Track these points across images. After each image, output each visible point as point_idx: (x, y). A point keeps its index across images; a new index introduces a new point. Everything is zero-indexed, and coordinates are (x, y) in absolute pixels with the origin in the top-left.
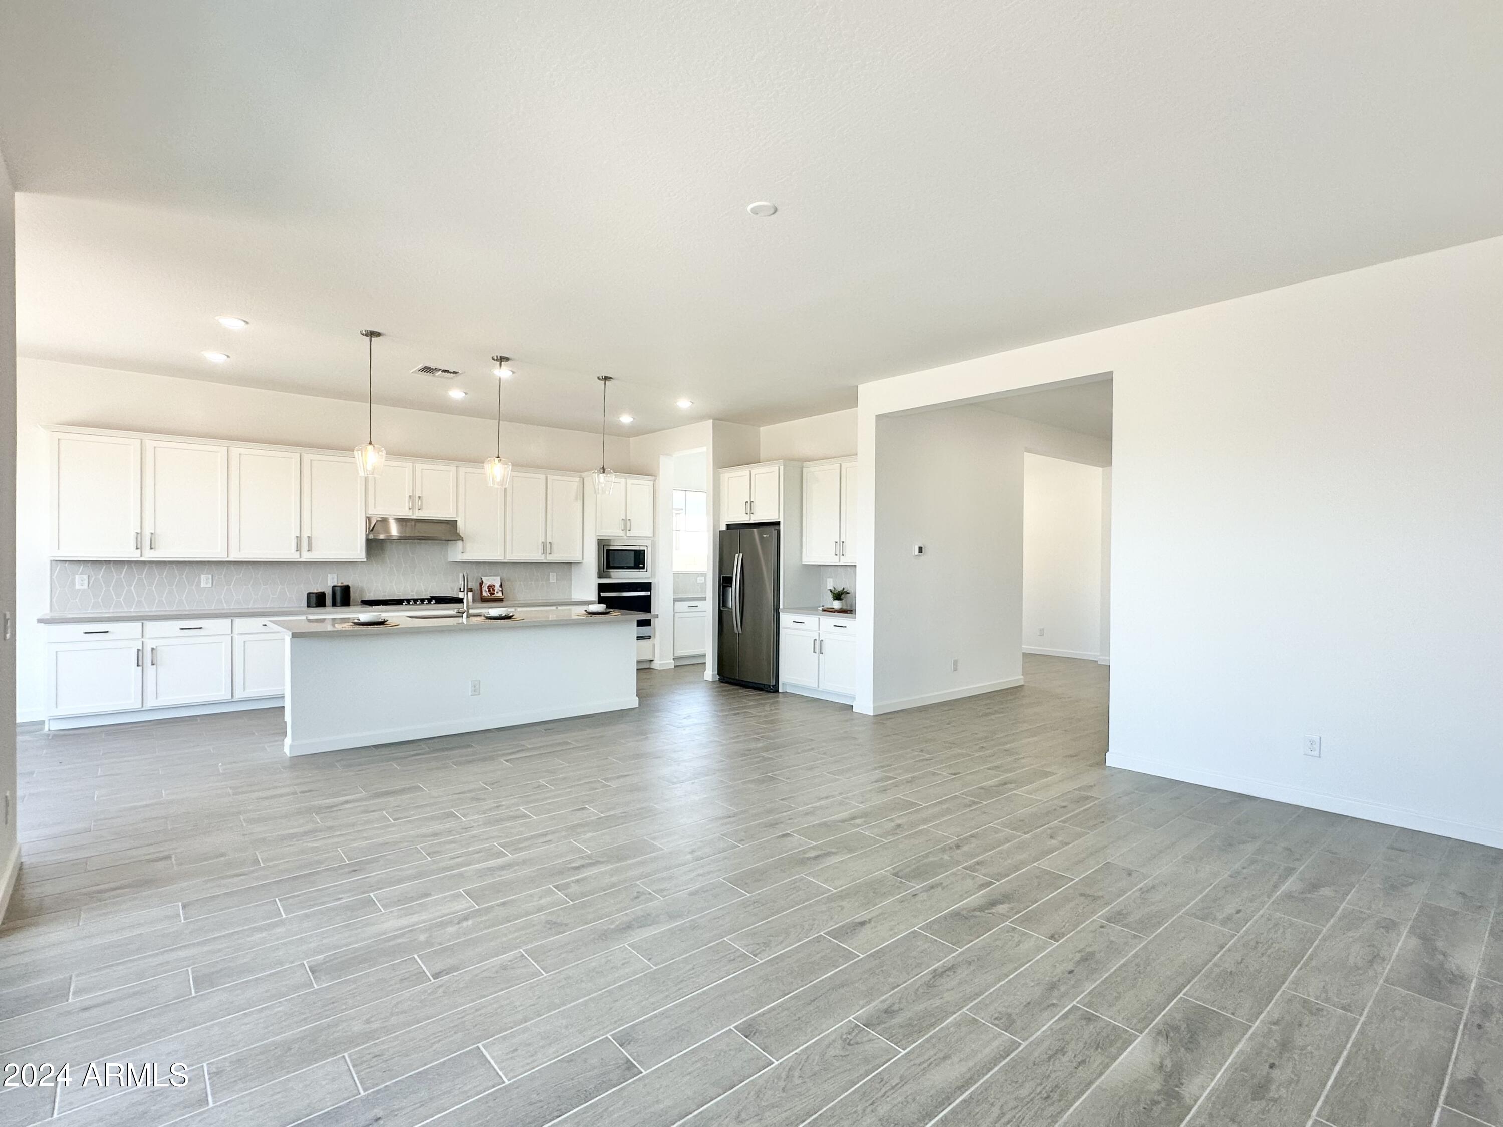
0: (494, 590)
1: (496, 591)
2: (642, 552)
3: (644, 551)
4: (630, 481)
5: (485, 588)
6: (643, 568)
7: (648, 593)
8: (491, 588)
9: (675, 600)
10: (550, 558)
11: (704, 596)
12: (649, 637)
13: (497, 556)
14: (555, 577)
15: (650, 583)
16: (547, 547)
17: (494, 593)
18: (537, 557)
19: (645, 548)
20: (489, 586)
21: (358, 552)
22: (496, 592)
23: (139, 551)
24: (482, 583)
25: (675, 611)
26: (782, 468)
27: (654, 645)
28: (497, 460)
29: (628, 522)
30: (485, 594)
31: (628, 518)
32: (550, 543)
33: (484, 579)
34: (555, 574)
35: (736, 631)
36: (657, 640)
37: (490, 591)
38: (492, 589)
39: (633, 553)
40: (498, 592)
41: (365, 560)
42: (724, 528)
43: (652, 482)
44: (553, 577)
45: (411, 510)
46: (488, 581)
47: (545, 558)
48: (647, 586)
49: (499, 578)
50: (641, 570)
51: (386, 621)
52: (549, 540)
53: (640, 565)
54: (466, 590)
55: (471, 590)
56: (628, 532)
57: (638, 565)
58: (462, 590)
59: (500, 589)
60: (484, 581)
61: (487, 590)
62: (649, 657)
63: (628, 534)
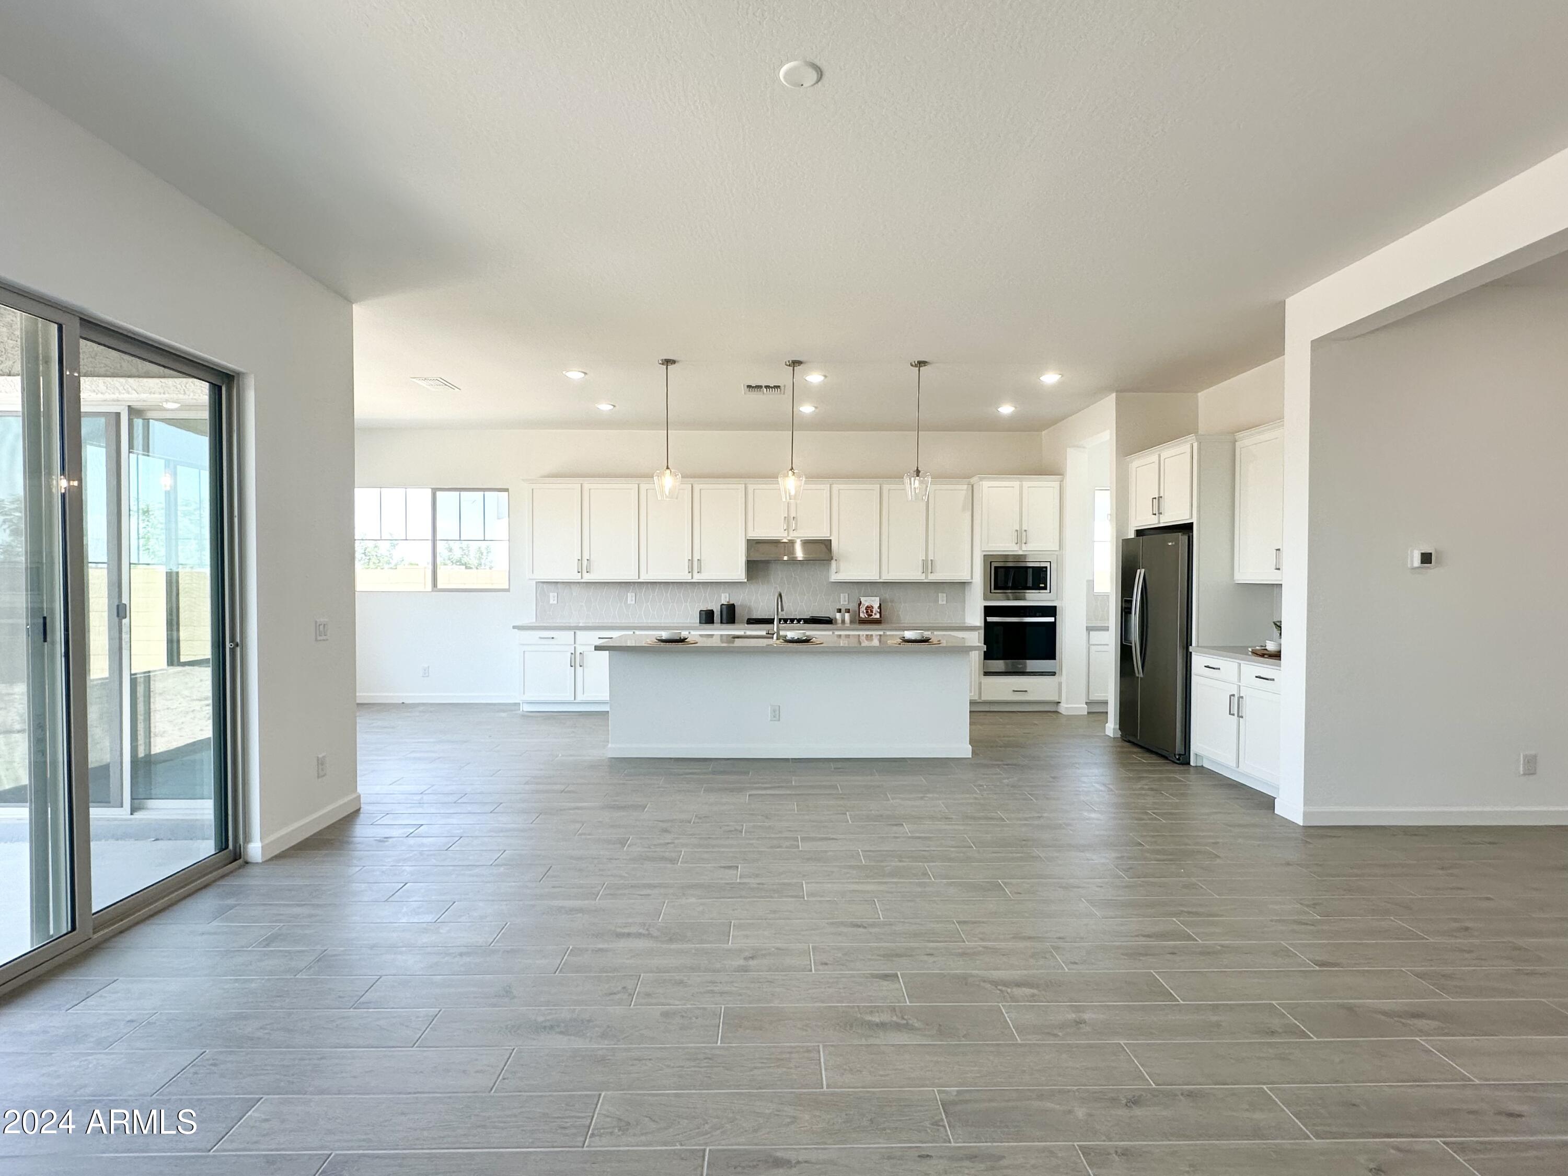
0: (872, 612)
1: (874, 612)
2: (1045, 569)
3: (1046, 567)
4: (1026, 484)
5: (863, 609)
6: (1045, 588)
7: (1051, 619)
8: (869, 609)
9: (1089, 629)
10: (932, 578)
11: (1106, 625)
12: (1053, 674)
13: (871, 575)
14: (945, 599)
15: (1055, 607)
16: (928, 566)
17: (872, 615)
18: (918, 576)
19: (1048, 565)
20: (867, 607)
21: (740, 574)
23: (580, 574)
24: (860, 604)
25: (1090, 643)
26: (1195, 445)
27: (1060, 684)
28: (790, 472)
29: (1024, 533)
30: (862, 615)
31: (1024, 528)
32: (932, 560)
33: (863, 599)
34: (945, 595)
35: (1137, 675)
36: (1063, 677)
37: (867, 612)
38: (869, 611)
39: (1030, 570)
40: (875, 614)
41: (746, 580)
42: (1131, 535)
43: (1059, 482)
44: (942, 598)
45: (786, 531)
46: (866, 602)
47: (926, 577)
48: (1051, 611)
49: (878, 599)
50: (1041, 591)
51: (686, 639)
52: (931, 557)
53: (1043, 585)
54: (843, 611)
55: (848, 611)
56: (1023, 545)
57: (1041, 585)
58: (839, 611)
59: (879, 610)
60: (862, 602)
61: (865, 611)
62: (1054, 698)
63: (1024, 547)
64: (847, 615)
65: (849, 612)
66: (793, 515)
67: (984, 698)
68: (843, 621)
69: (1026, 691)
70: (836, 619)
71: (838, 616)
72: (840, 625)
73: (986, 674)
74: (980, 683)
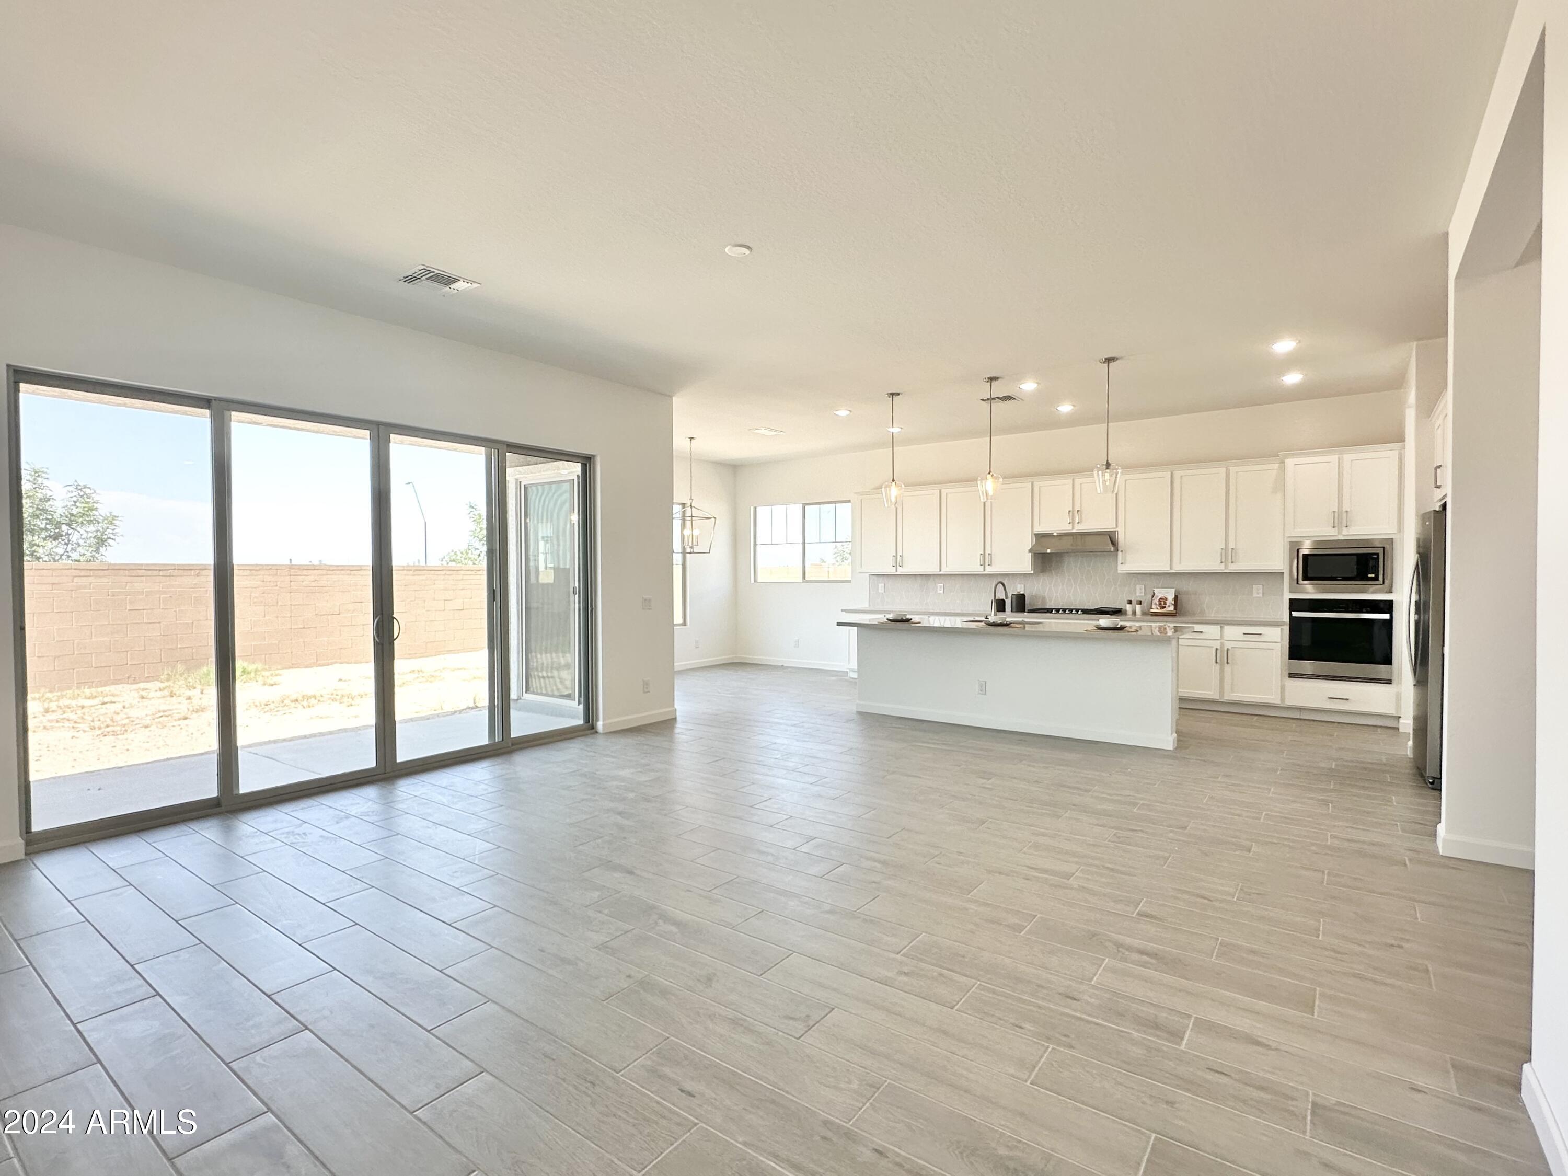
0: (1165, 603)
1: (1168, 604)
2: (1375, 556)
3: (1378, 554)
4: (1347, 457)
5: (1156, 601)
6: (1376, 579)
7: (1386, 617)
8: (1163, 601)
10: (1232, 568)
12: (1389, 682)
13: (1164, 567)
14: (1261, 591)
16: (1228, 554)
17: (1165, 607)
18: (1216, 567)
19: (1380, 551)
20: (1161, 599)
21: (1025, 564)
22: (1167, 606)
23: (894, 567)
24: (1153, 596)
27: (1394, 692)
28: (989, 476)
29: (1345, 515)
30: (1154, 607)
31: (1344, 509)
32: (1233, 549)
33: (1156, 591)
34: (1261, 586)
36: (1395, 685)
37: (1160, 604)
38: (1162, 603)
39: (1355, 557)
40: (1169, 606)
41: (1034, 572)
43: (1398, 451)
44: (1257, 590)
45: (1071, 524)
46: (1160, 593)
47: (1226, 567)
48: (1388, 607)
49: (1173, 591)
50: (1372, 583)
51: (911, 619)
52: (1231, 545)
53: (1373, 575)
54: (1134, 602)
55: (1140, 602)
56: (1344, 529)
57: (1370, 575)
58: (1130, 602)
59: (1173, 602)
60: (1156, 594)
61: (1158, 603)
62: (1391, 711)
63: (1345, 531)
64: (1138, 607)
65: (1140, 604)
66: (1077, 508)
67: (1288, 702)
68: (1134, 613)
69: (1347, 699)
70: (1126, 611)
71: (1129, 608)
72: (1129, 615)
73: (1292, 675)
74: (1283, 688)
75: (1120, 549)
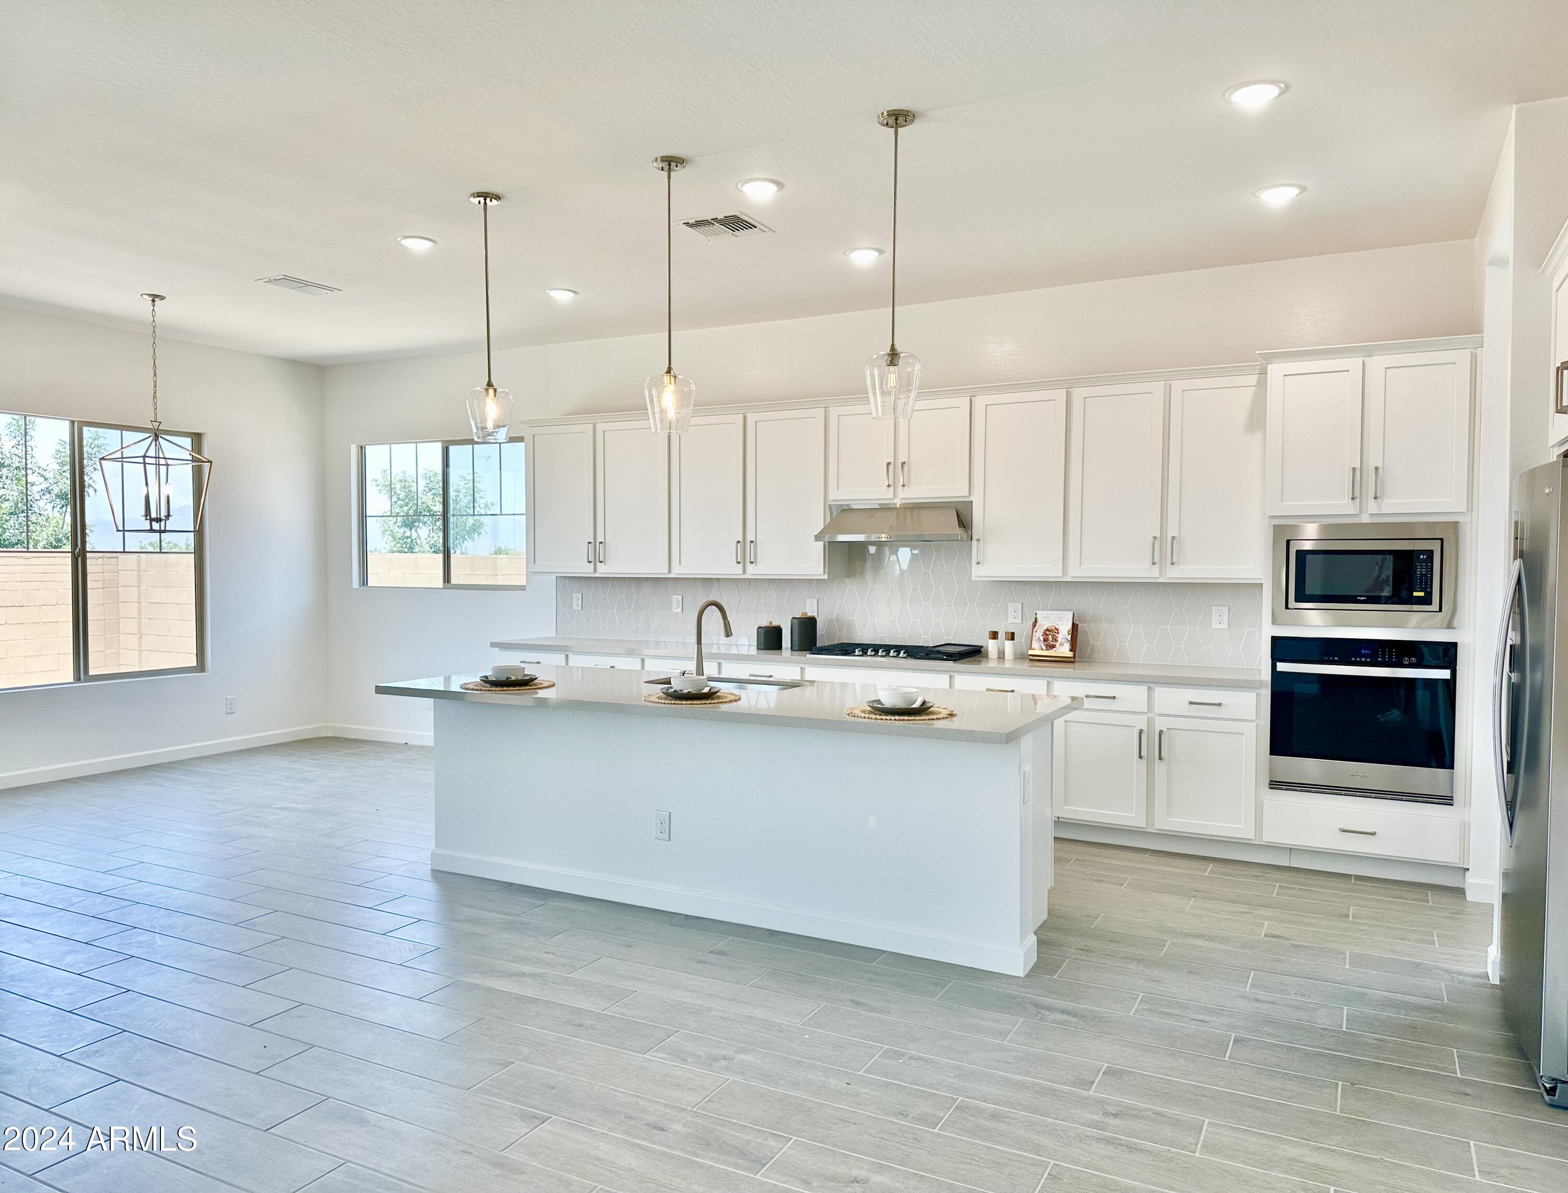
0: (1055, 639)
1: (1059, 640)
2: (1426, 556)
3: (1430, 553)
4: (1380, 362)
5: (1039, 634)
6: (1427, 600)
7: (1444, 674)
8: (1051, 635)
10: (1174, 574)
12: (1447, 800)
13: (1050, 570)
15: (1454, 645)
16: (1166, 550)
17: (1054, 646)
18: (1142, 570)
19: (1435, 547)
20: (1047, 630)
21: (814, 563)
22: (1057, 644)
23: (593, 565)
24: (1035, 625)
27: (1465, 827)
29: (1372, 476)
30: (1035, 647)
32: (1173, 539)
33: (1041, 615)
36: (1474, 812)
37: (1045, 640)
38: (1050, 638)
39: (1390, 559)
40: (1062, 645)
41: (826, 577)
43: (1469, 351)
44: (1219, 618)
45: (891, 488)
46: (1046, 619)
47: (1162, 572)
48: (1442, 653)
49: (1069, 615)
50: (1415, 607)
52: (1172, 531)
53: (1422, 594)
54: (1001, 635)
55: (1012, 636)
56: (1372, 502)
57: (1415, 594)
58: (994, 635)
59: (1069, 637)
60: (1040, 621)
61: (1042, 638)
62: (1451, 857)
63: (1372, 507)
64: (1008, 645)
65: (1013, 638)
66: (902, 459)
67: (1269, 837)
68: (1001, 656)
69: (1374, 834)
70: (987, 651)
71: (992, 647)
72: (993, 663)
73: (1275, 785)
75: (975, 538)
